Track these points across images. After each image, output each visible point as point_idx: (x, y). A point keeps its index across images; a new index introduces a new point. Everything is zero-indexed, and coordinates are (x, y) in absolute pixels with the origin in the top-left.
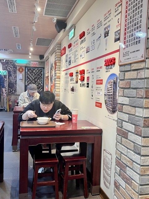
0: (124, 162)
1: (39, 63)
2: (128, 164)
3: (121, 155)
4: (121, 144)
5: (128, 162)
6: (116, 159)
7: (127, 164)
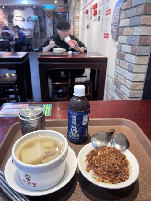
0: (120, 80)
1: (64, 8)
2: (123, 82)
3: (118, 75)
4: (119, 66)
5: (123, 80)
6: (114, 80)
7: (121, 82)
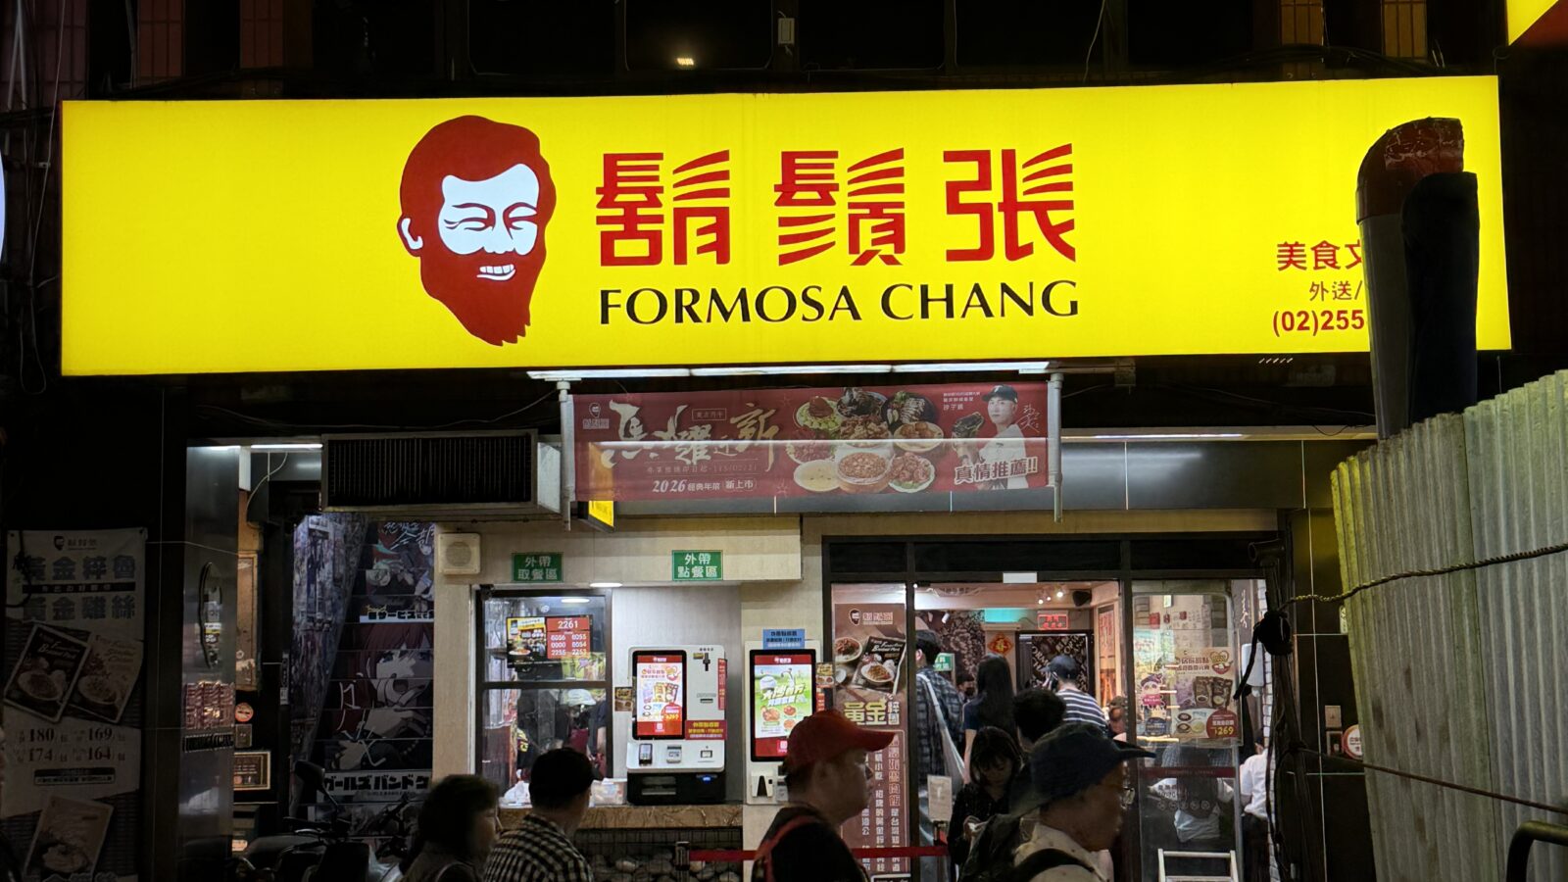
1: (1069, 615)
